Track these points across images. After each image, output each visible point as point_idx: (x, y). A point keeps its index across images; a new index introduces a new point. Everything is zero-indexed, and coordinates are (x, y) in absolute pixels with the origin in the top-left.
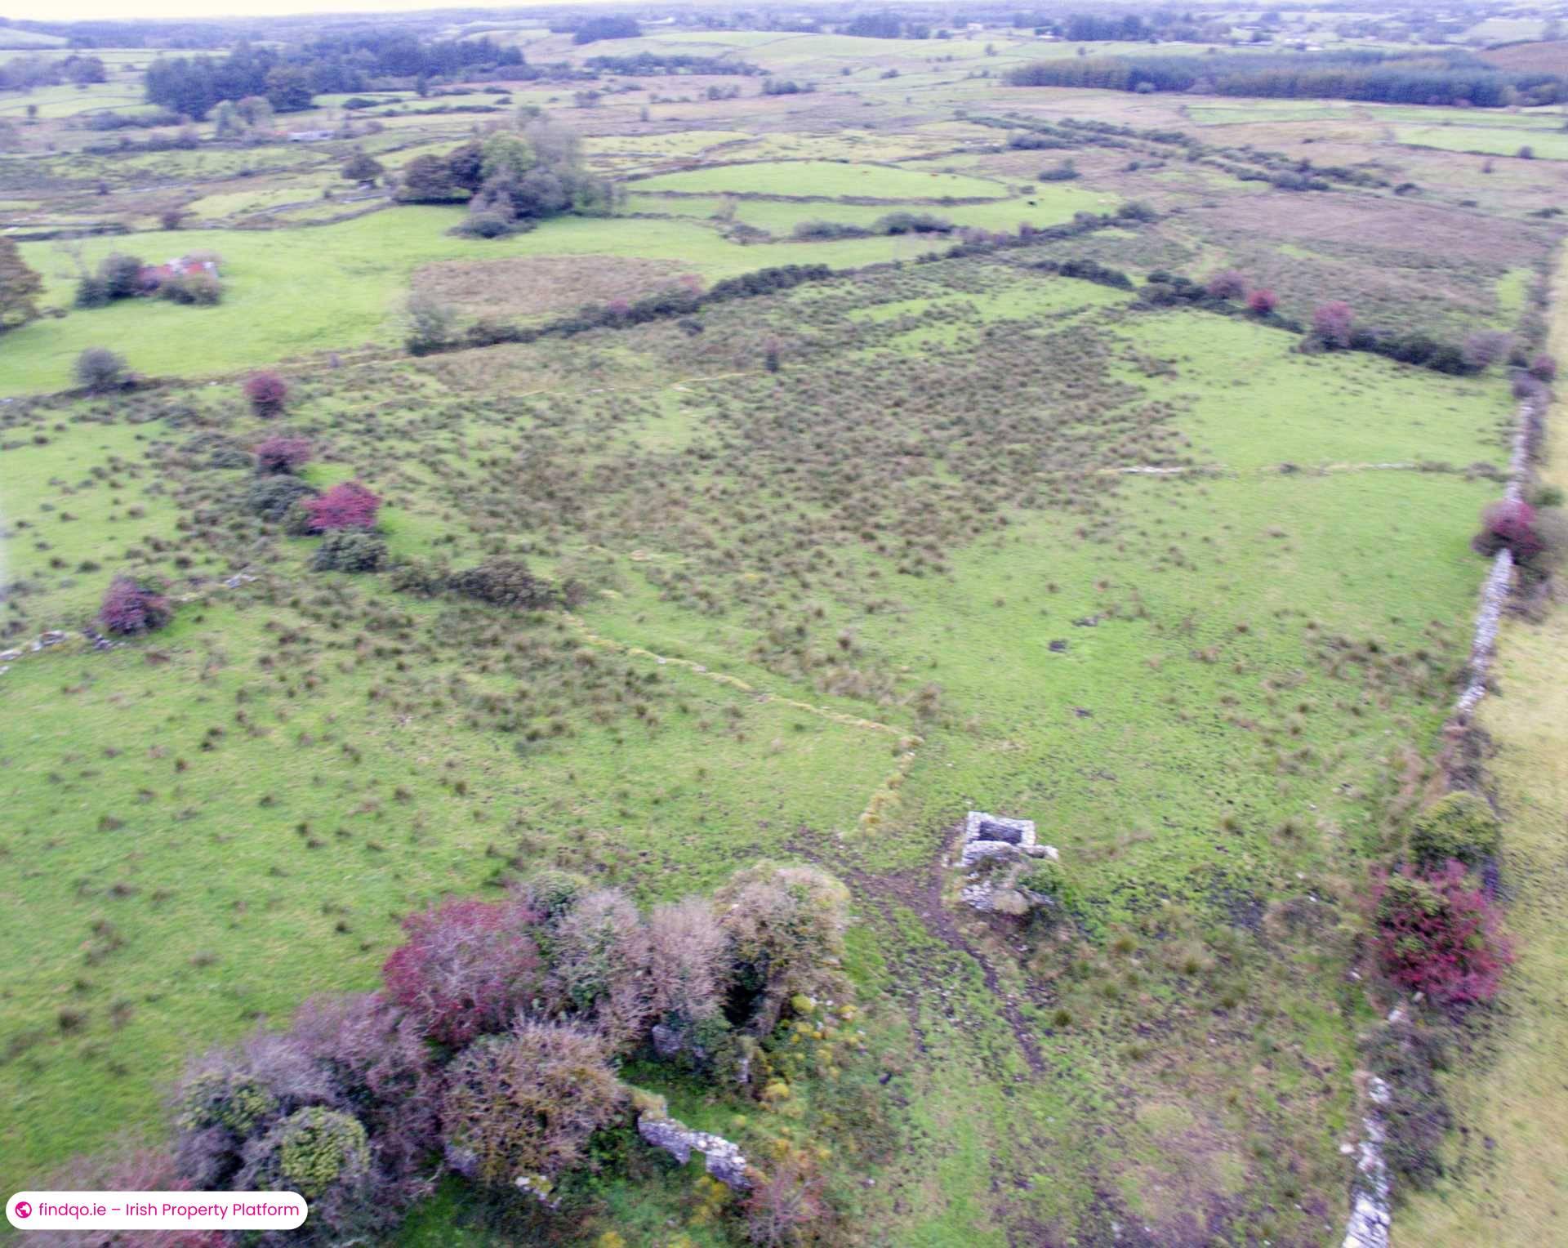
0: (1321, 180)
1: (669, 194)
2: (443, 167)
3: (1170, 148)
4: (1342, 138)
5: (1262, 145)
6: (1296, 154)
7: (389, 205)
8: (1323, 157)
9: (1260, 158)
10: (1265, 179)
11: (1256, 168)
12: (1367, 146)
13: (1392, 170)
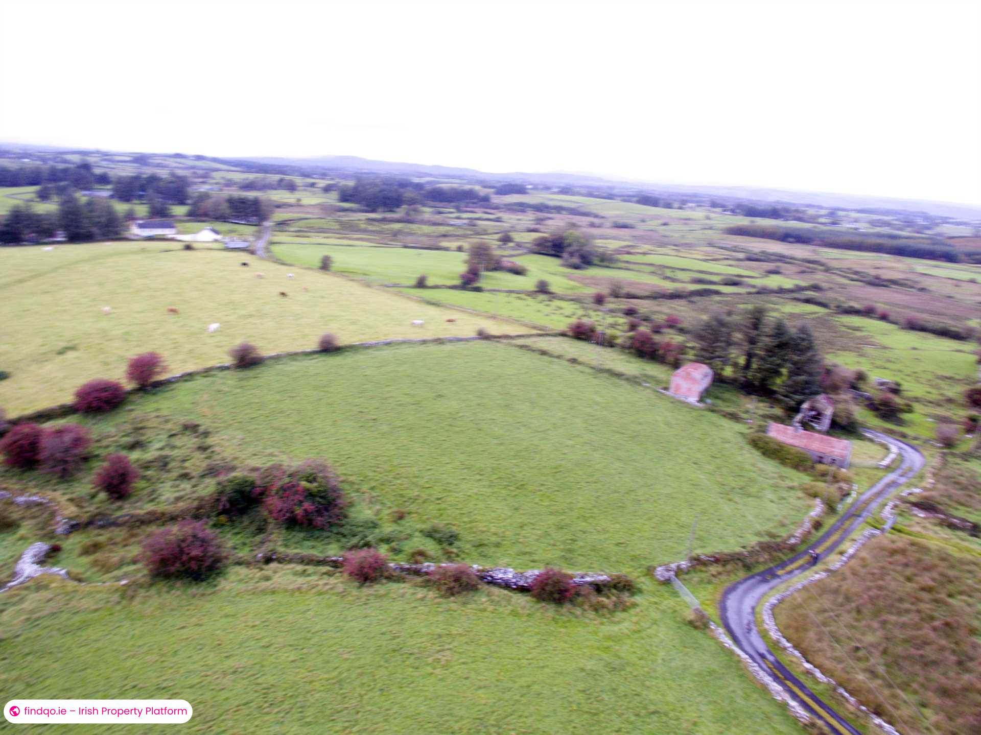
0: (885, 283)
1: (627, 262)
2: (549, 241)
3: (815, 266)
4: (892, 268)
5: (857, 268)
6: (874, 272)
7: (525, 254)
8: (886, 275)
9: (856, 273)
10: (861, 281)
11: (855, 277)
12: (903, 272)
13: (916, 282)
